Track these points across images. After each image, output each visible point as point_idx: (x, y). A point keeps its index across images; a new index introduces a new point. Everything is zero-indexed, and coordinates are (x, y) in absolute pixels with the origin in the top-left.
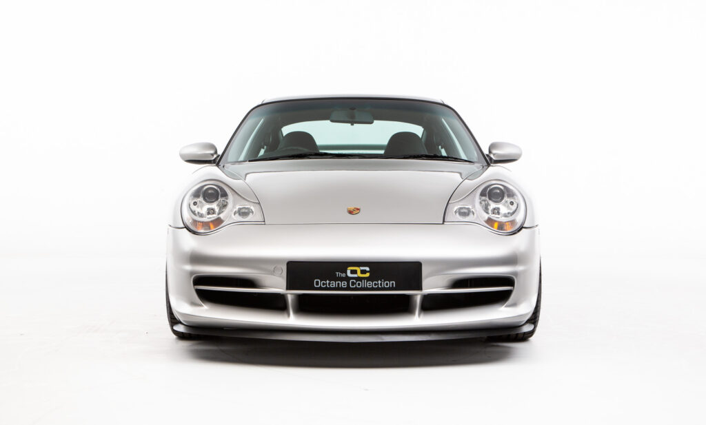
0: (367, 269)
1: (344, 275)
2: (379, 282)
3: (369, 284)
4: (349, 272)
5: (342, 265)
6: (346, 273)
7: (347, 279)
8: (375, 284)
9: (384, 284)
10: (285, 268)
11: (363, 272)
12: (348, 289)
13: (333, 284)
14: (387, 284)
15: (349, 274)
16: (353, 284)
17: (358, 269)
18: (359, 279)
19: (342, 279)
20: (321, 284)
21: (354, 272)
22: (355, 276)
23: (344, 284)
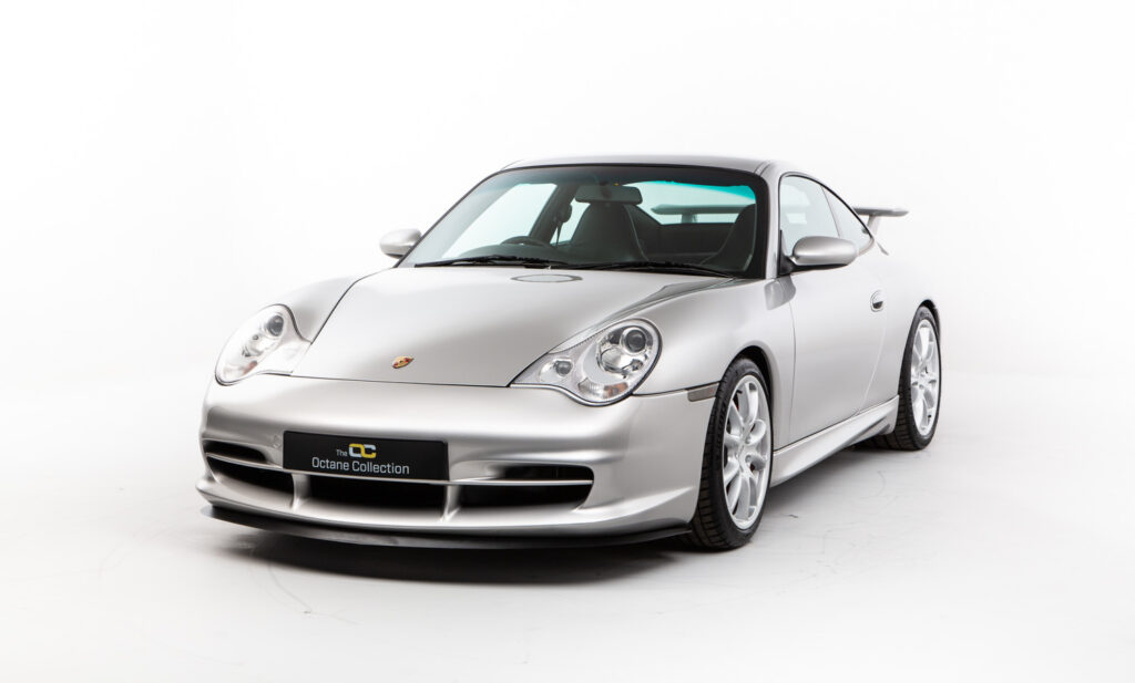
0: (373, 447)
1: (345, 454)
2: (389, 466)
3: (376, 468)
4: (351, 450)
5: (342, 441)
6: (348, 451)
7: (350, 459)
8: (383, 469)
9: (396, 469)
10: (281, 438)
11: (368, 451)
12: (350, 472)
13: (334, 465)
14: (398, 470)
15: (352, 454)
16: (357, 466)
18: (363, 460)
19: (343, 459)
20: (320, 463)
21: (357, 450)
22: (358, 455)
23: (345, 466)
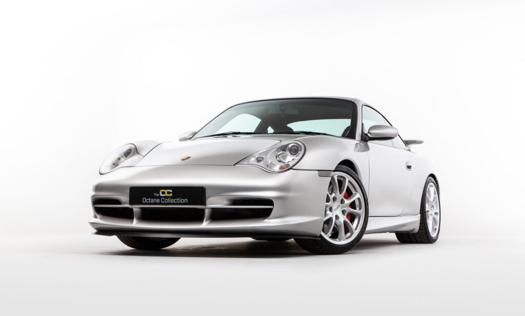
0: (171, 191)
1: (158, 195)
2: (178, 199)
3: (172, 201)
4: (161, 193)
5: (157, 189)
6: (159, 193)
7: (160, 197)
8: (176, 201)
10: (128, 191)
11: (169, 193)
12: (160, 204)
13: (153, 201)
14: (182, 201)
15: (161, 195)
16: (163, 200)
17: (166, 191)
18: (166, 197)
19: (157, 198)
20: (146, 200)
21: (163, 193)
22: (164, 195)
23: (158, 201)
